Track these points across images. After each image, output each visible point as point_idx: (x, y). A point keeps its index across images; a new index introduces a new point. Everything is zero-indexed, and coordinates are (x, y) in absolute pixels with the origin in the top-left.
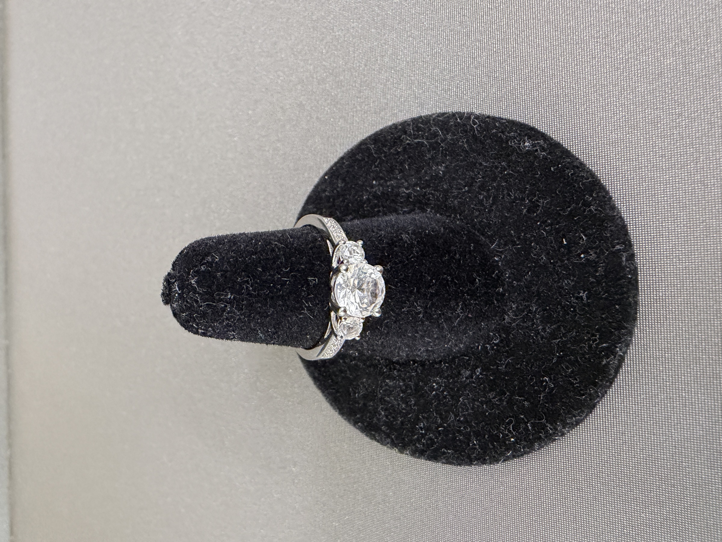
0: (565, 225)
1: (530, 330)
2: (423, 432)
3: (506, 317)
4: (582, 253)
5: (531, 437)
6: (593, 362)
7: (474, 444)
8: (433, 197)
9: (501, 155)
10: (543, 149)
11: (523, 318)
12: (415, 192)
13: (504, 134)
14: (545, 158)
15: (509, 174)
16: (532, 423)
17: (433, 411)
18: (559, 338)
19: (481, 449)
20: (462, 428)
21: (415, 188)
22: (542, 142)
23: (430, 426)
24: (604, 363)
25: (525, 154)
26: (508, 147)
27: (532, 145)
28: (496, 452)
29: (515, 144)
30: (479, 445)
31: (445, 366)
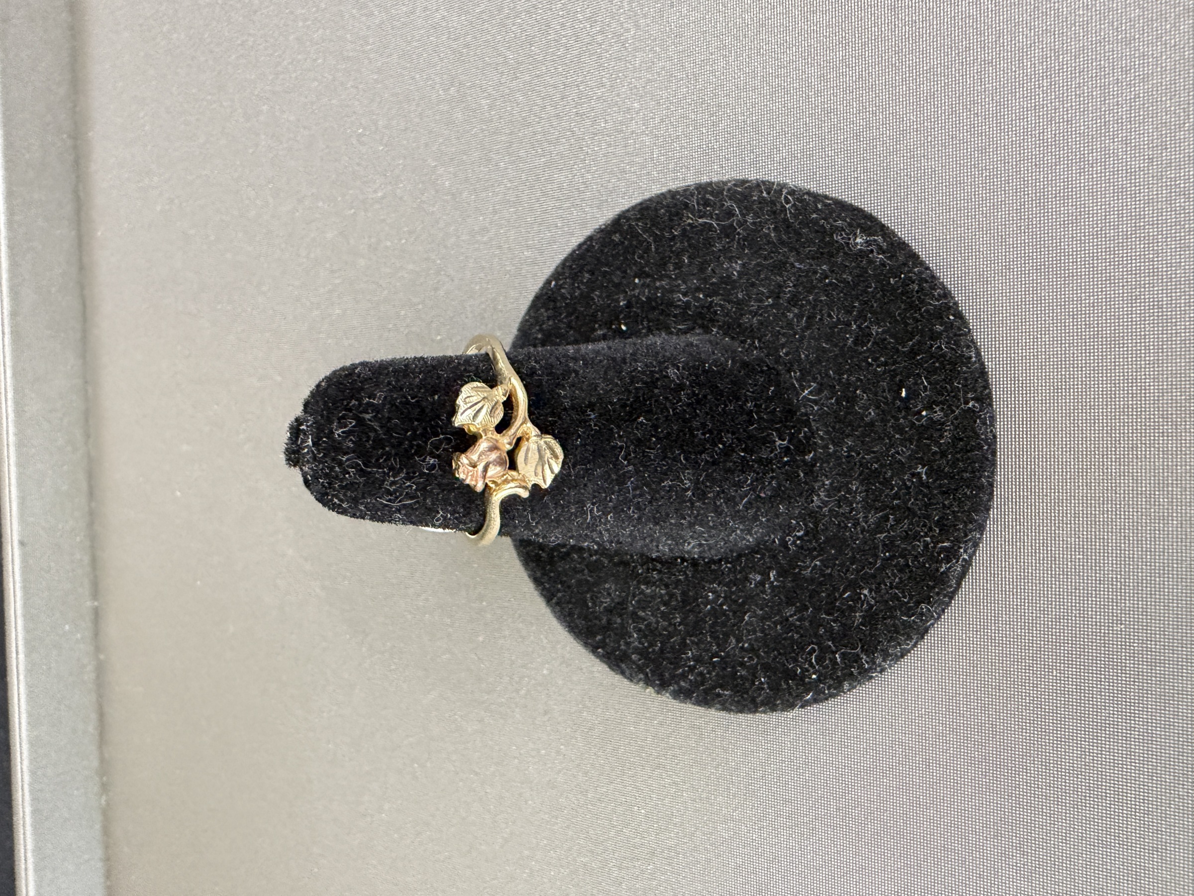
0: (905, 367)
1: (848, 519)
2: (692, 663)
3: (815, 498)
4: (925, 408)
5: (839, 674)
6: (928, 568)
7: (761, 683)
8: (722, 311)
9: (822, 253)
10: (881, 250)
11: (839, 501)
12: (695, 300)
13: (828, 223)
14: (883, 265)
15: (831, 284)
16: (842, 653)
17: (707, 632)
18: (885, 532)
19: (771, 690)
20: (746, 659)
21: (697, 295)
22: (879, 239)
23: (701, 655)
24: (942, 570)
25: (855, 254)
26: (832, 242)
27: (867, 242)
28: (790, 694)
29: (842, 239)
30: (768, 683)
31: (727, 567)
